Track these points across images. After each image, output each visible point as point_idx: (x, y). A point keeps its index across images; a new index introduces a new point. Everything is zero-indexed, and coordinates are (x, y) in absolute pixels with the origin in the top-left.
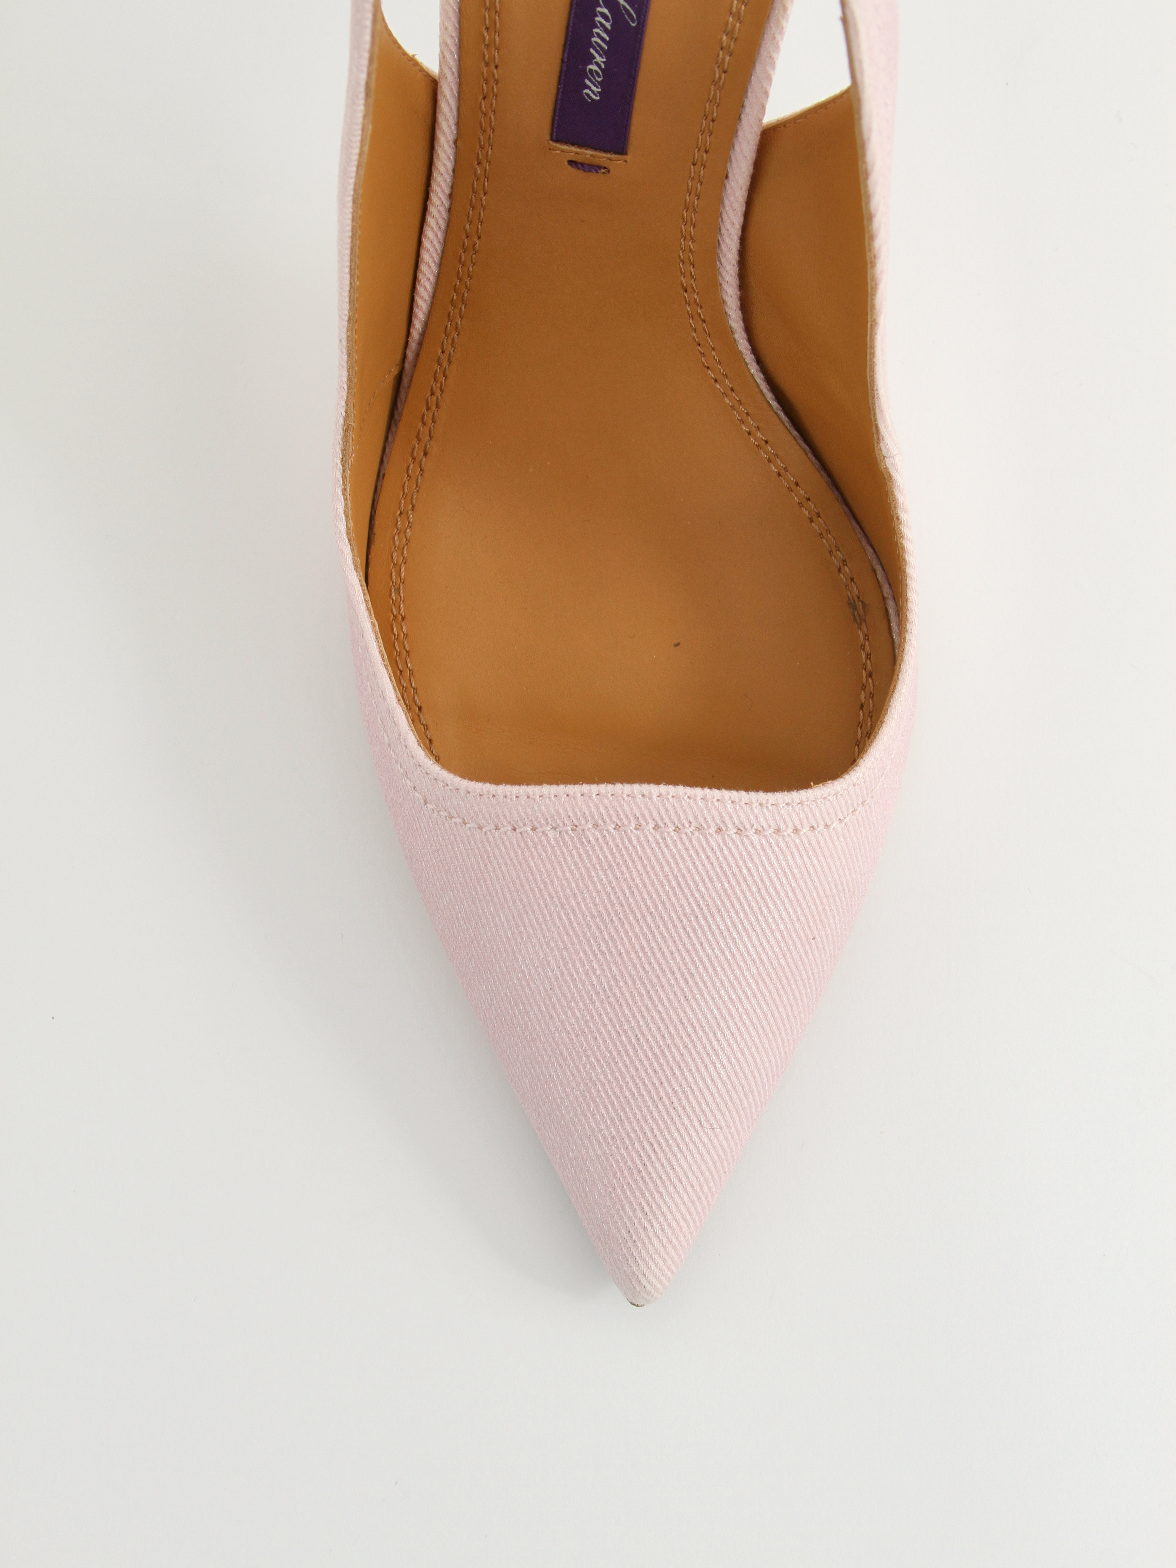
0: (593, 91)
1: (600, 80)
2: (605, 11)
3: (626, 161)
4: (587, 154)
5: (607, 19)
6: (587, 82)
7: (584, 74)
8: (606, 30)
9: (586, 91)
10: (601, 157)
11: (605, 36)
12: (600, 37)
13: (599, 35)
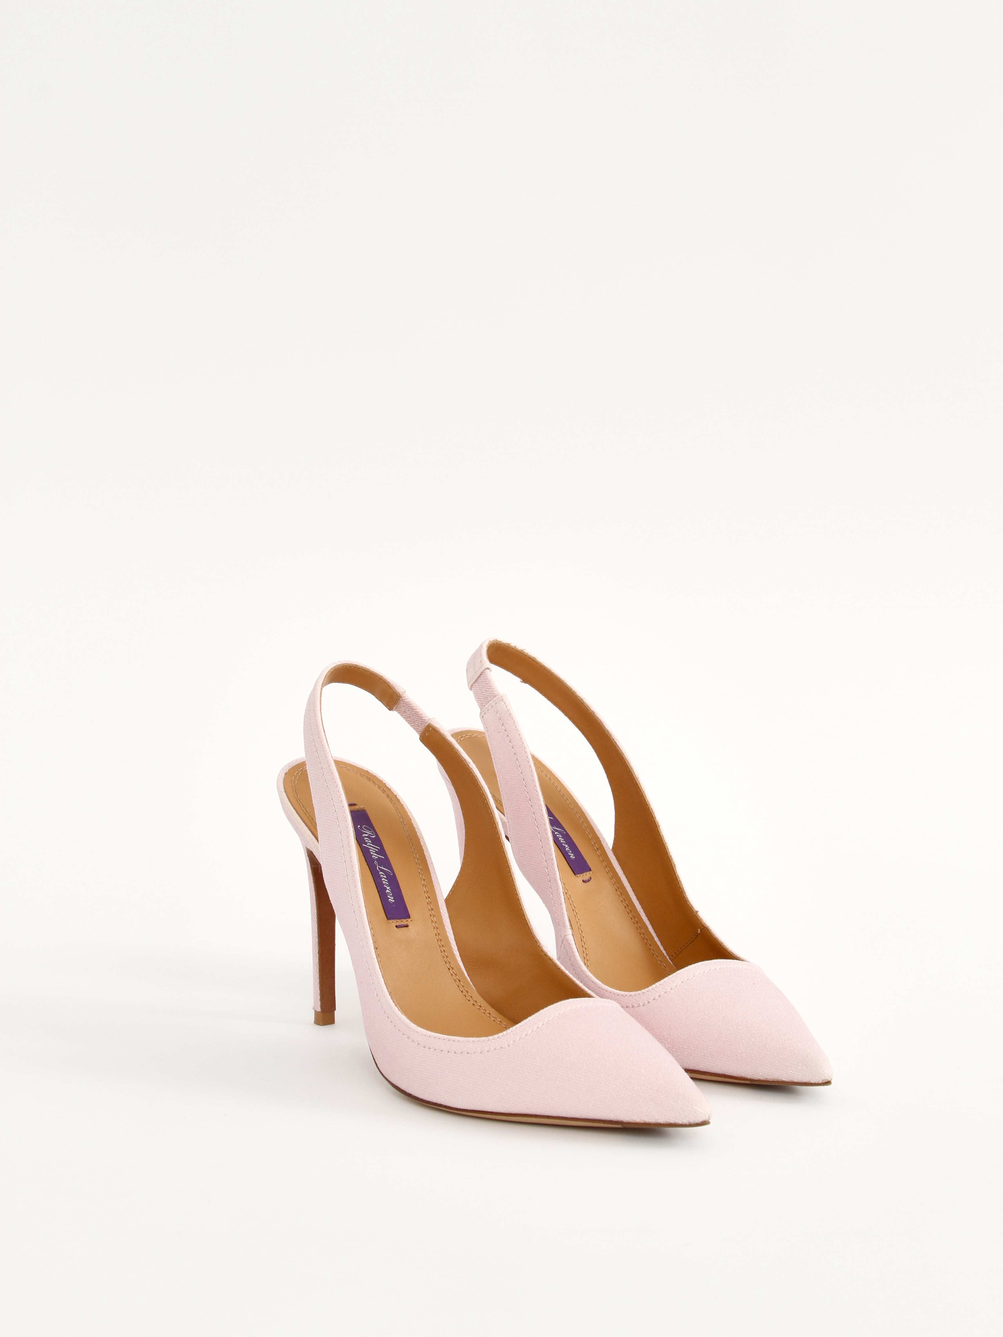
0: (391, 899)
1: (391, 894)
2: (381, 873)
3: (411, 921)
4: (399, 922)
5: (384, 875)
6: (388, 896)
7: (386, 895)
8: (385, 879)
9: (390, 900)
10: (404, 922)
11: (386, 880)
12: (385, 881)
13: (384, 881)
